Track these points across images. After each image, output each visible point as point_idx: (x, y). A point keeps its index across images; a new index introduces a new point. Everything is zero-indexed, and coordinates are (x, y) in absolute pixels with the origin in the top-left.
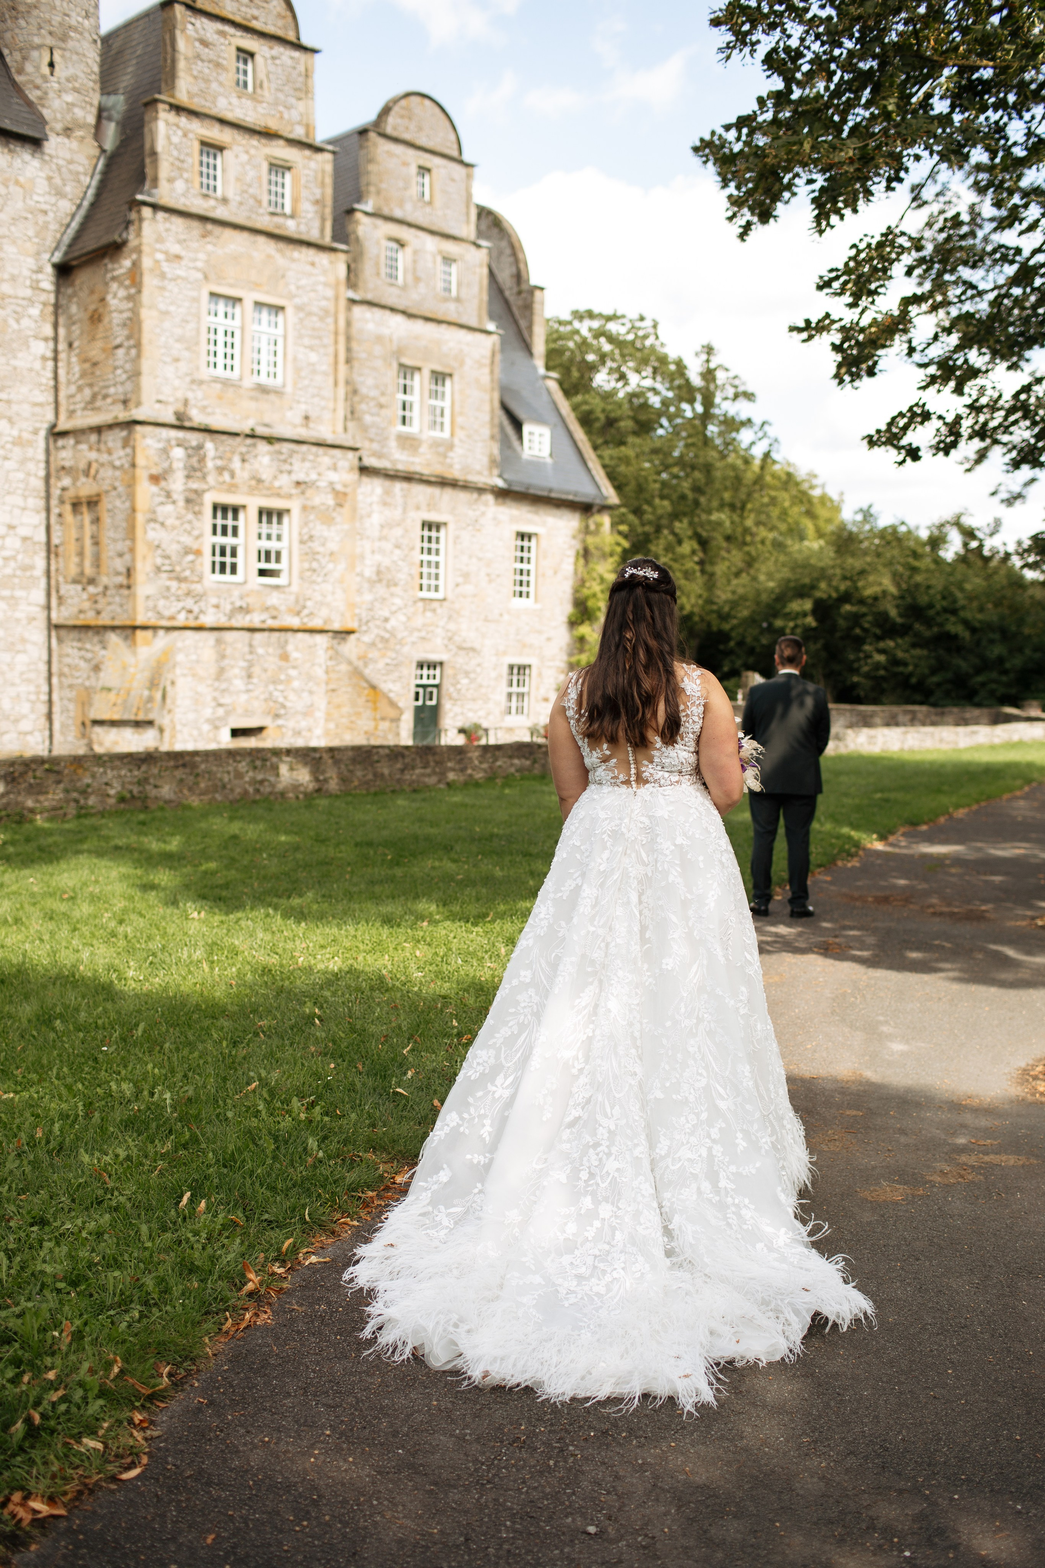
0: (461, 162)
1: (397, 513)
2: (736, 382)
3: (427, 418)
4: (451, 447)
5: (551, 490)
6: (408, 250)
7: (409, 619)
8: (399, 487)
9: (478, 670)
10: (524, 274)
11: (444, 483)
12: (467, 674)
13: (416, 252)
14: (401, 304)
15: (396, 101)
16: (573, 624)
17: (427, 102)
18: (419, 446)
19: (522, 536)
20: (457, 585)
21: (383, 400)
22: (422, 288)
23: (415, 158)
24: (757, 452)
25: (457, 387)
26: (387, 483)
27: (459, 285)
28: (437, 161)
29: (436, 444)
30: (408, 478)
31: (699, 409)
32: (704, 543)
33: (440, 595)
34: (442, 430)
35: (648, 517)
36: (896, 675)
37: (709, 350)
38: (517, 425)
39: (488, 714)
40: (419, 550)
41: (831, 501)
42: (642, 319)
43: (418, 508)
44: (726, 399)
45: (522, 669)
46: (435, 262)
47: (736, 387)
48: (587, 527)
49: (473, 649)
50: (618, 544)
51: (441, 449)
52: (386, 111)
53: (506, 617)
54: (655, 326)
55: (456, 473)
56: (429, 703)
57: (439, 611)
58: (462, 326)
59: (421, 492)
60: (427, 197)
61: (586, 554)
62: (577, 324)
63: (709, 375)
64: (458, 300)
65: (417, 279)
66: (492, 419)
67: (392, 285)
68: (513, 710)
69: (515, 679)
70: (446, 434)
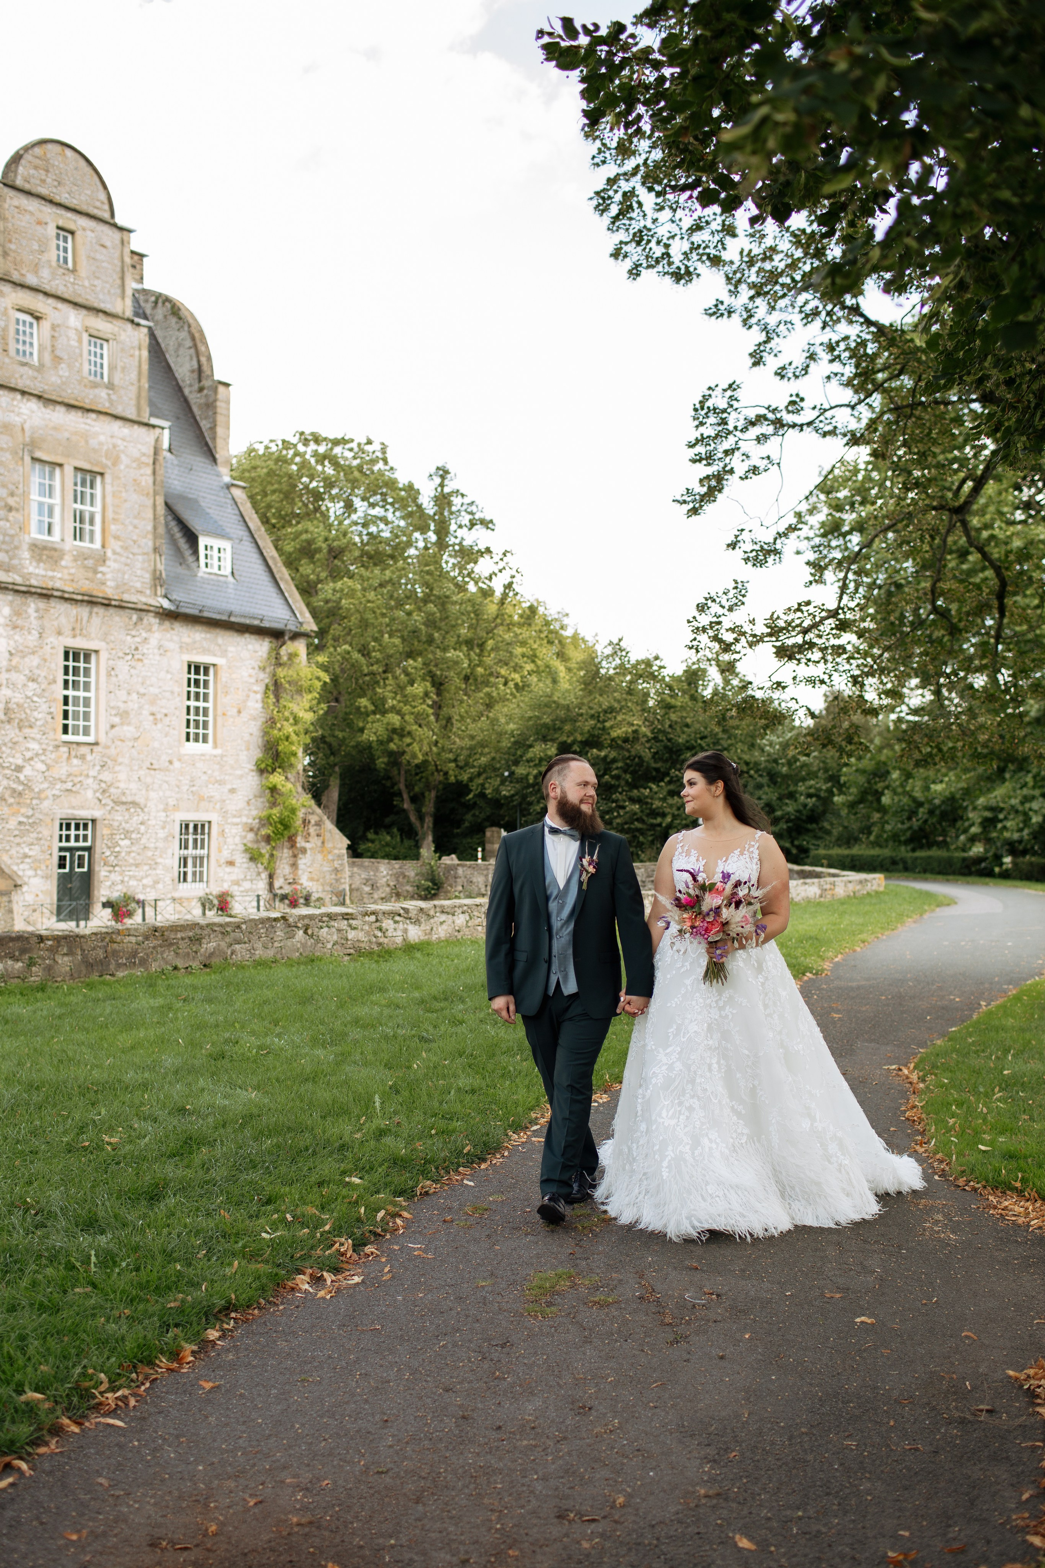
0: (115, 226)
1: (32, 639)
2: (473, 508)
3: (70, 525)
4: (104, 560)
5: (230, 614)
6: (46, 325)
7: (49, 767)
8: (33, 606)
9: (142, 828)
10: (205, 367)
11: (92, 602)
12: (127, 834)
13: (54, 327)
14: (36, 387)
15: (27, 148)
16: (263, 770)
17: (69, 153)
18: (61, 558)
19: (197, 668)
20: (113, 726)
21: (11, 501)
22: (64, 370)
23: (52, 217)
24: (497, 584)
25: (108, 488)
26: (18, 600)
27: (112, 368)
28: (83, 222)
29: (82, 556)
30: (46, 595)
31: (433, 537)
32: (439, 685)
33: (91, 739)
34: (92, 541)
35: (376, 655)
36: (653, 826)
37: (443, 473)
38: (192, 539)
39: (156, 882)
40: (61, 684)
41: (584, 641)
42: (369, 442)
43: (59, 633)
44: (460, 527)
45: (200, 828)
46: (80, 341)
47: (472, 513)
48: (278, 657)
49: (134, 804)
50: (318, 678)
51: (90, 563)
52: (16, 159)
53: (177, 764)
54: (384, 450)
55: (110, 591)
56: (77, 870)
57: (89, 757)
58: (116, 417)
59: (62, 613)
60: (70, 265)
61: (276, 688)
62: (301, 448)
63: (443, 500)
64: (110, 386)
65: (57, 359)
66: (155, 528)
67: (24, 364)
68: (190, 877)
69: (191, 838)
70: (97, 545)
